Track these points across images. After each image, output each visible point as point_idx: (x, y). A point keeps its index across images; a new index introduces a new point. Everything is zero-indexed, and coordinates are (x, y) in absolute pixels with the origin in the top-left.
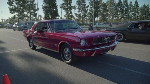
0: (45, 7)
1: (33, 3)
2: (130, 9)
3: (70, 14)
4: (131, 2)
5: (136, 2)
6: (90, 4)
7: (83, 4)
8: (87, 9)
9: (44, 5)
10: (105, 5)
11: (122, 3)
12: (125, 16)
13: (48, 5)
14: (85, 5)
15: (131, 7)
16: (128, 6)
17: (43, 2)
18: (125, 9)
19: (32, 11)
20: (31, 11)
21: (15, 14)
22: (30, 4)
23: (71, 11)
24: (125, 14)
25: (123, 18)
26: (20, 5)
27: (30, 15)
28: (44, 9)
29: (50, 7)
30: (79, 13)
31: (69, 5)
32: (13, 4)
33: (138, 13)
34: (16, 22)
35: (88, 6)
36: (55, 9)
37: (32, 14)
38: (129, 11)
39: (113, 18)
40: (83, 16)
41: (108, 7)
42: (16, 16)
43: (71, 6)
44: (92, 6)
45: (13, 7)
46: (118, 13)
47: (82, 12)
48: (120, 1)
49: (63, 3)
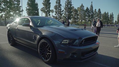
0: (29, 9)
1: (18, 6)
2: (95, 15)
3: (49, 16)
4: (96, 10)
5: (99, 10)
6: (65, 9)
7: (59, 8)
8: (62, 13)
9: (28, 8)
10: (76, 11)
11: (89, 9)
12: (91, 20)
13: (31, 8)
14: (61, 9)
15: (95, 13)
16: (93, 12)
17: (27, 5)
18: (91, 14)
20: (17, 12)
21: (3, 13)
22: (16, 6)
23: (50, 14)
24: (91, 18)
25: (90, 21)
26: (7, 6)
27: (16, 15)
28: (28, 11)
29: (33, 10)
30: (56, 16)
31: (48, 9)
32: (1, 5)
33: (101, 18)
34: (3, 20)
35: (63, 10)
36: (36, 12)
38: (94, 16)
39: (82, 21)
40: (59, 18)
41: (78, 12)
42: (4, 16)
43: (49, 9)
44: (66, 11)
45: (1, 8)
46: (86, 17)
47: (58, 15)
48: (87, 8)
49: (44, 7)
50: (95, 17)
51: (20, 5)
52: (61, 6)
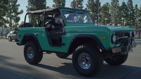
2: (136, 14)
4: (136, 6)
6: (87, 6)
7: (79, 6)
10: (106, 8)
11: (126, 5)
12: (130, 22)
13: (35, 7)
15: (136, 12)
16: (132, 10)
18: (131, 13)
19: (13, 14)
24: (130, 20)
27: (11, 19)
37: (13, 19)
38: (135, 15)
41: (110, 11)
44: (90, 10)
46: (122, 19)
48: (124, 3)
49: (54, 5)
50: (136, 17)
51: (17, 2)
52: (82, 2)
